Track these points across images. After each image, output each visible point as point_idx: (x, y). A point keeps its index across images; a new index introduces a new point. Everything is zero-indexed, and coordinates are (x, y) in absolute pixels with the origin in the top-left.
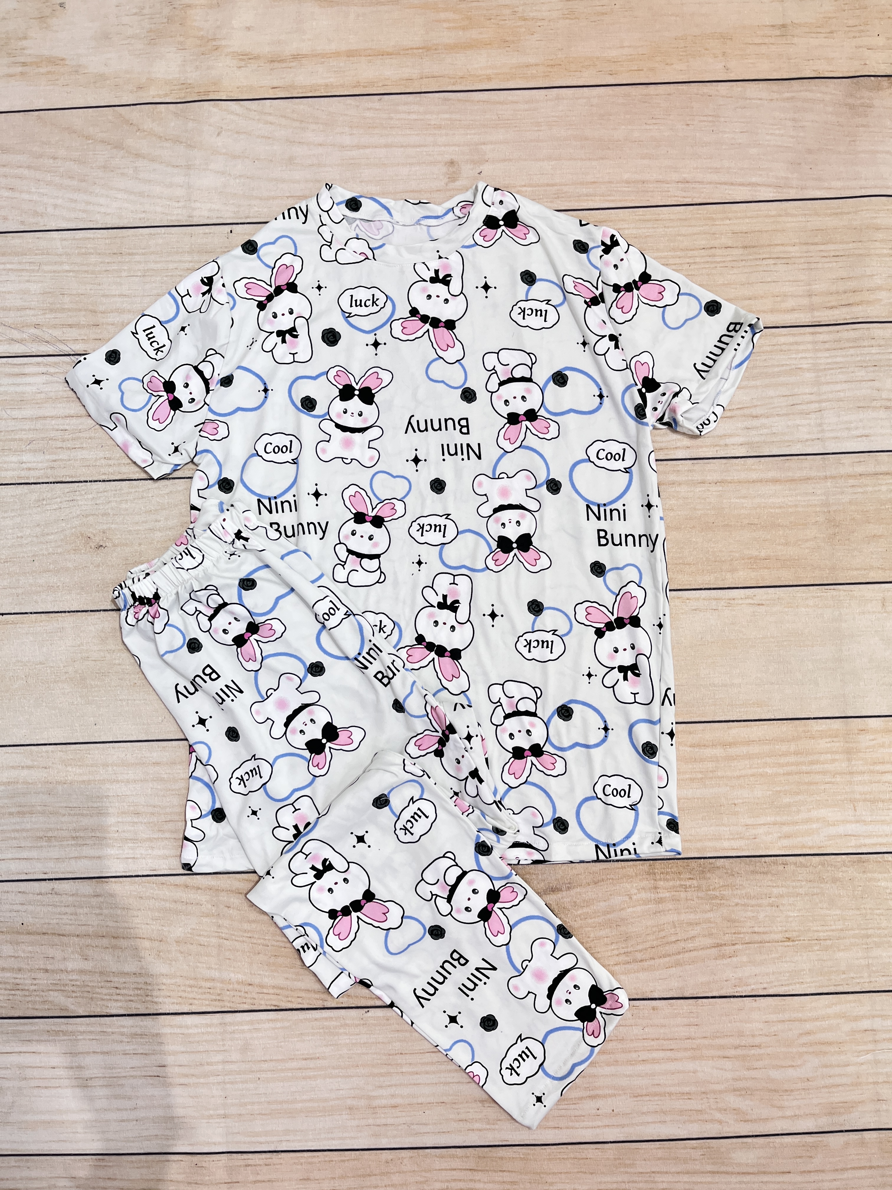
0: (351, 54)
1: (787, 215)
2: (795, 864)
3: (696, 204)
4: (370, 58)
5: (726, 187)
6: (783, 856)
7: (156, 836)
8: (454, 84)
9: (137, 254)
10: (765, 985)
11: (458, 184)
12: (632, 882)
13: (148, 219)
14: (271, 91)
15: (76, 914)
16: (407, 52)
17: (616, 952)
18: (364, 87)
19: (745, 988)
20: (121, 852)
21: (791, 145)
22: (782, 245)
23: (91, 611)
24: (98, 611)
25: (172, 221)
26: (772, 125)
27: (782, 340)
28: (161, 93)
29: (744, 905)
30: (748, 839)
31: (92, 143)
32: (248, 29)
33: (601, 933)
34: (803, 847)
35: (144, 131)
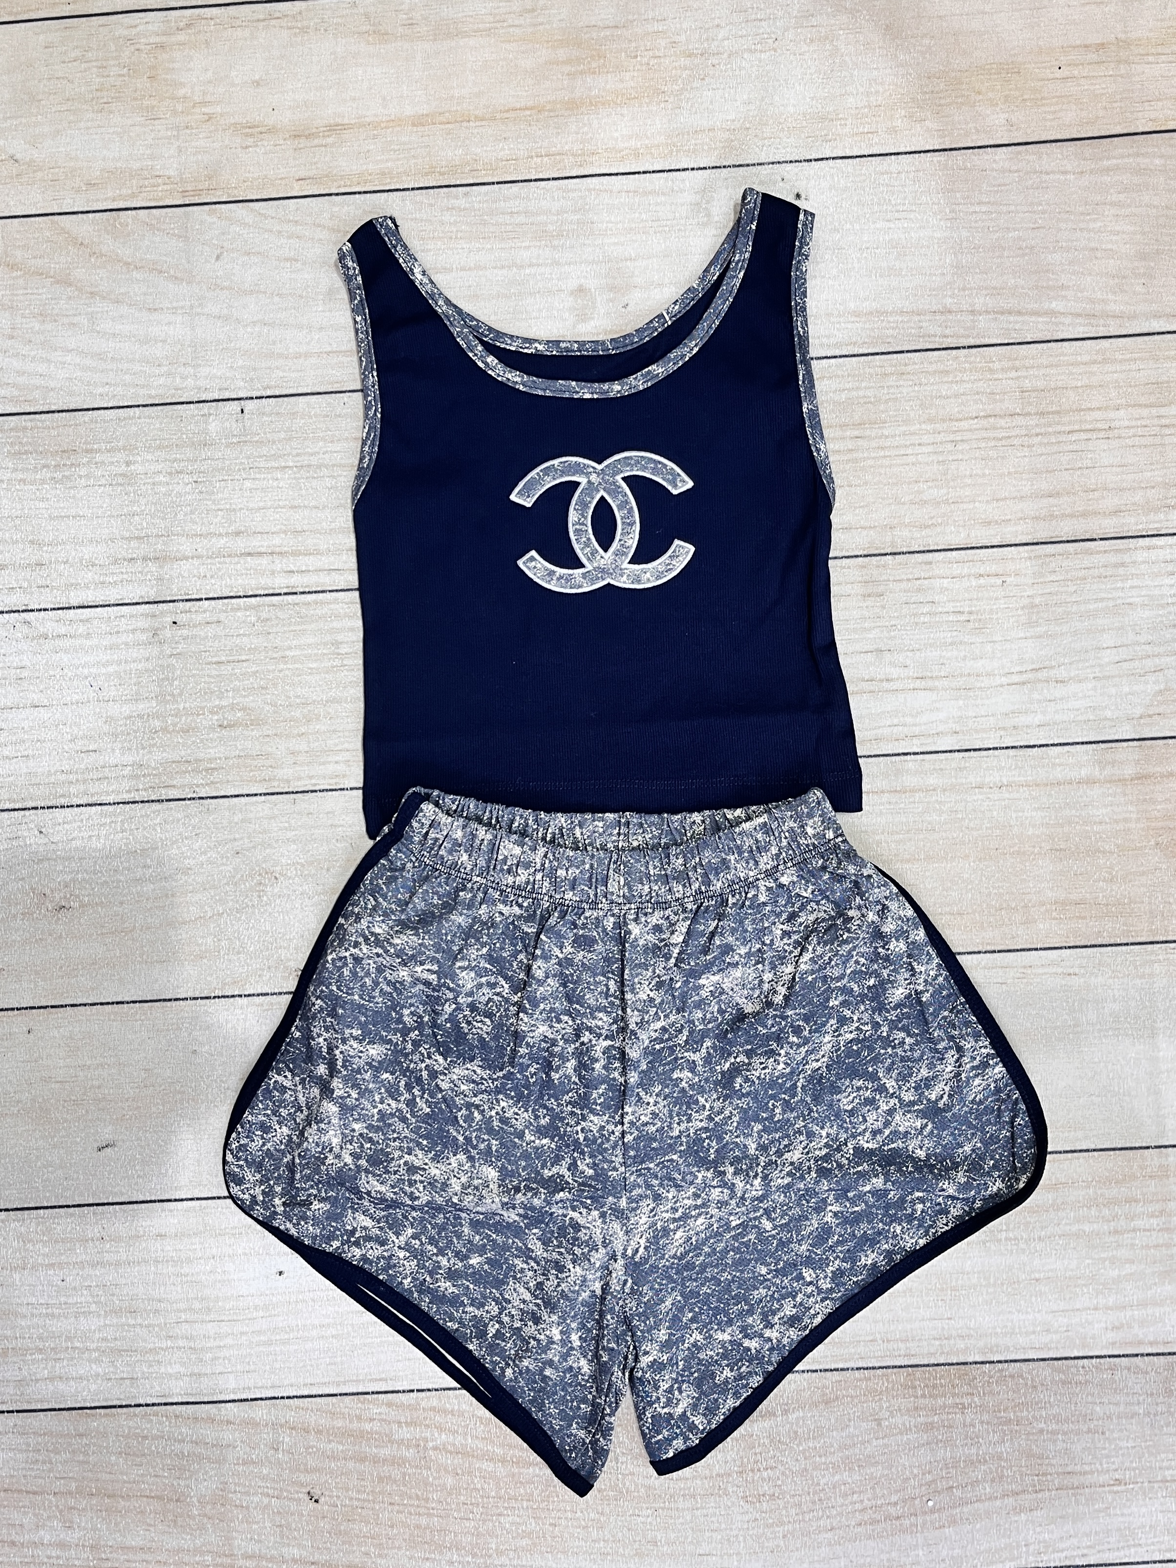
0: (419, 121)
1: (1105, 361)
2: (1129, 1369)
3: (964, 348)
4: (447, 126)
5: (1012, 319)
6: (1110, 1356)
7: (164, 1346)
8: (581, 166)
9: (99, 451)
10: (1085, 1551)
11: (592, 323)
12: (881, 1399)
13: (114, 396)
14: (297, 186)
15: (51, 1463)
16: (506, 115)
17: (858, 1506)
18: (441, 174)
19: (1057, 1555)
20: (111, 1369)
21: (1114, 247)
22: (1099, 409)
23: (52, 1007)
24: (62, 1006)
25: (150, 396)
26: (1082, 214)
27: (1101, 559)
28: (124, 191)
29: (1054, 1433)
30: (1056, 1332)
31: (20, 277)
32: (257, 84)
33: (837, 1477)
34: (1140, 1343)
35: (102, 255)
